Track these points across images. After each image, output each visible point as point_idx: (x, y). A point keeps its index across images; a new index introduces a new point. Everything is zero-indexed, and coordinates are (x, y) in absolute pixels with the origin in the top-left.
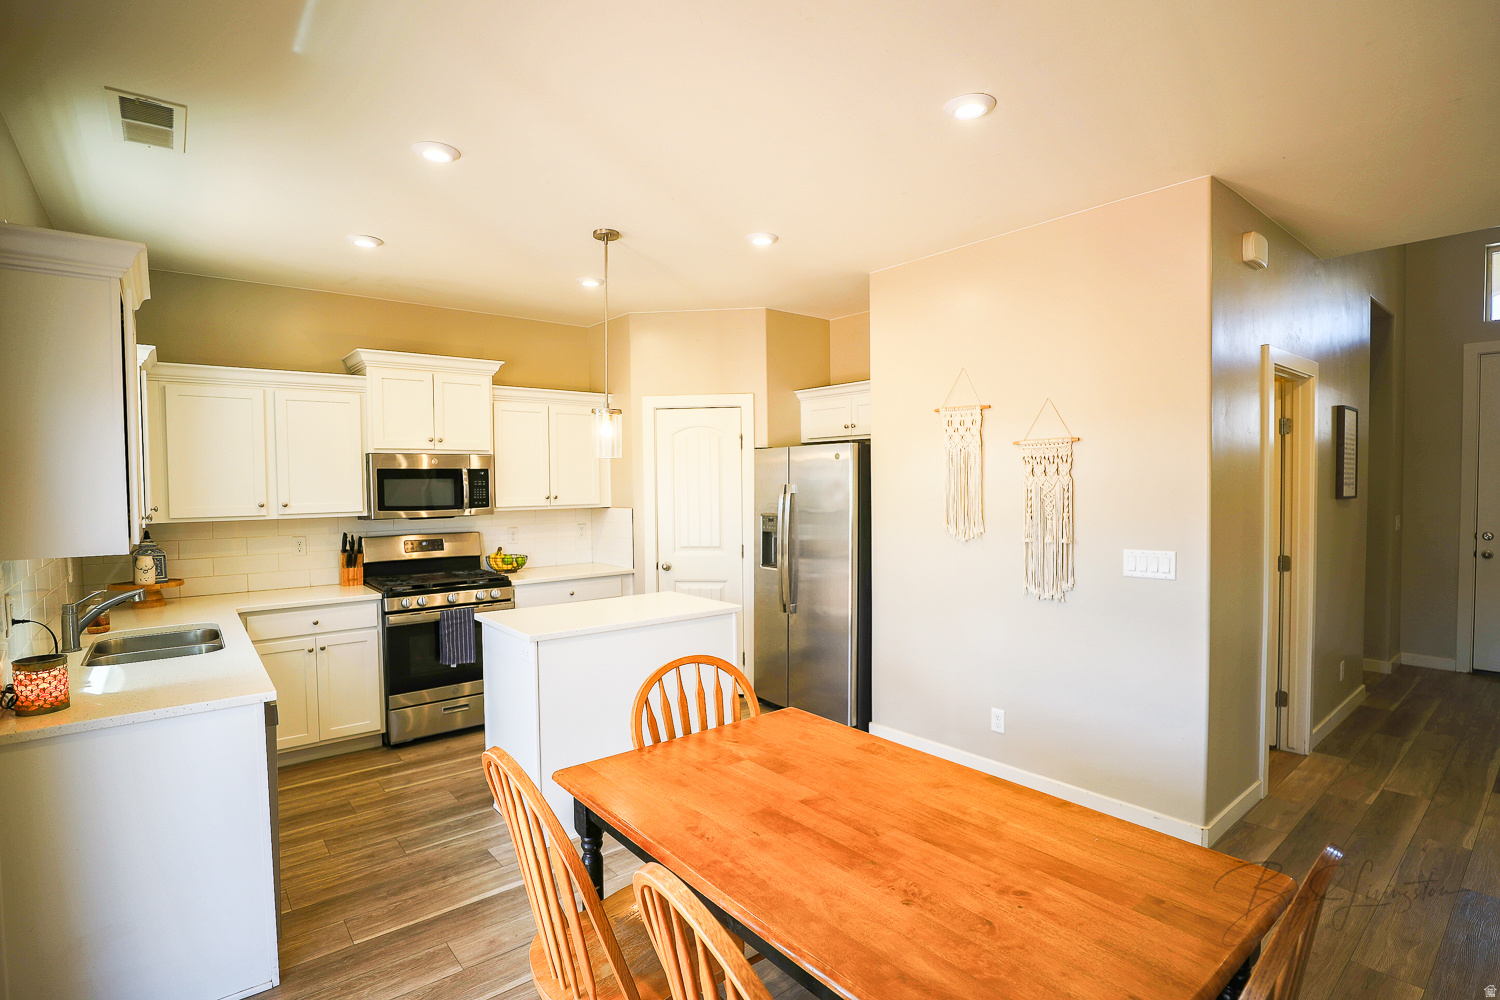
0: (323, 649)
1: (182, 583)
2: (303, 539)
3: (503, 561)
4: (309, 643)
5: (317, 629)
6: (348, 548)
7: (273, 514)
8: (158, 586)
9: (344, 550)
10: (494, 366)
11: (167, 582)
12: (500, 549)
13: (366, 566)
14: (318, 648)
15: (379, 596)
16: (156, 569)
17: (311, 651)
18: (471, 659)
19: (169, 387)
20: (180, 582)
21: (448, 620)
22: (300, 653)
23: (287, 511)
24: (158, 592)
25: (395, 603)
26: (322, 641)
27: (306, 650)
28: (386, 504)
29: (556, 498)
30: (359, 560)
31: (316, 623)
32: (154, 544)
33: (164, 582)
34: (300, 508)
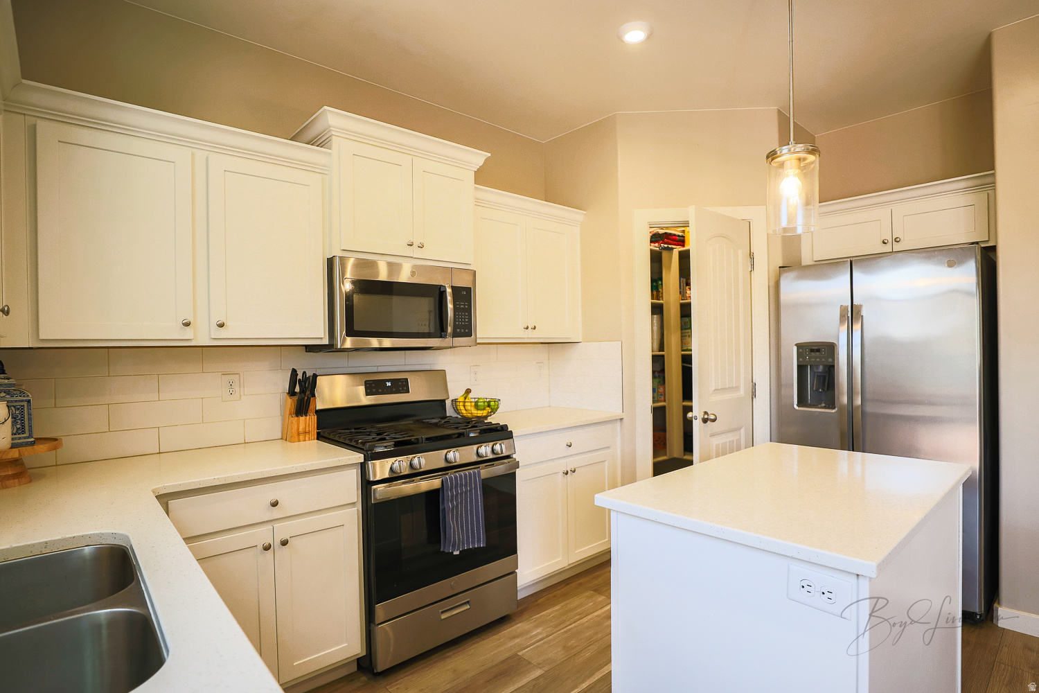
0: (284, 543)
1: (60, 445)
2: (235, 378)
3: (477, 407)
4: (263, 535)
5: (276, 513)
6: (297, 389)
7: (202, 336)
8: (15, 454)
9: (292, 393)
10: (477, 158)
11: (32, 444)
12: (468, 391)
13: (320, 413)
14: (277, 542)
15: (360, 457)
16: (14, 423)
17: (267, 548)
18: (479, 541)
19: (42, 126)
20: (54, 441)
21: (451, 490)
22: (251, 552)
23: (223, 333)
24: (16, 462)
25: (381, 469)
26: (283, 530)
27: (260, 547)
28: (356, 328)
29: (535, 328)
30: (311, 407)
31: (275, 504)
32: (12, 381)
33: (28, 444)
34: (241, 330)
